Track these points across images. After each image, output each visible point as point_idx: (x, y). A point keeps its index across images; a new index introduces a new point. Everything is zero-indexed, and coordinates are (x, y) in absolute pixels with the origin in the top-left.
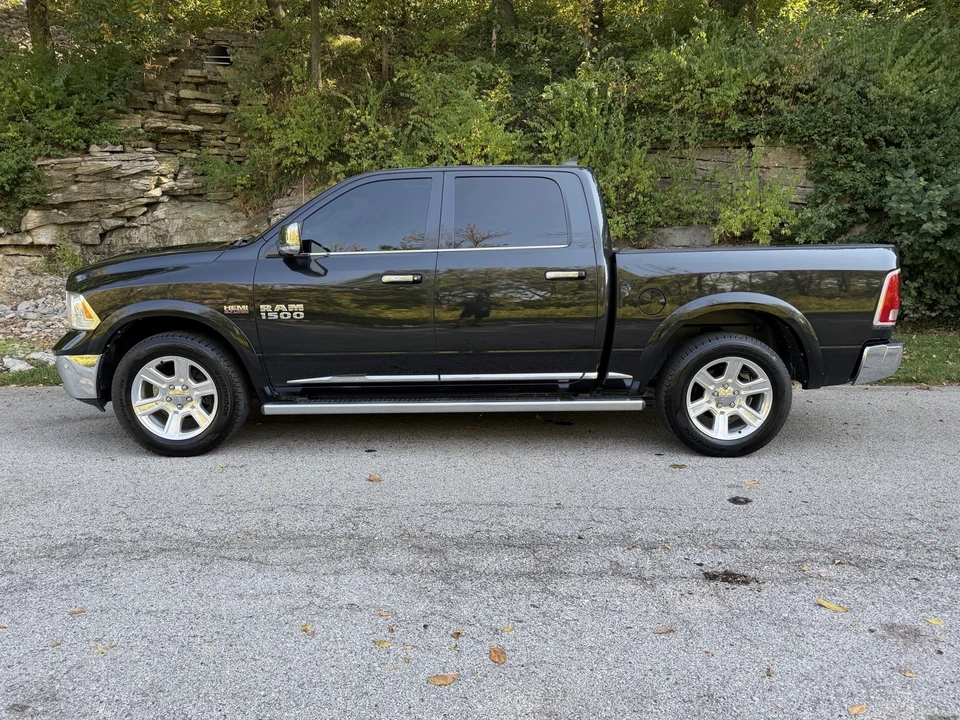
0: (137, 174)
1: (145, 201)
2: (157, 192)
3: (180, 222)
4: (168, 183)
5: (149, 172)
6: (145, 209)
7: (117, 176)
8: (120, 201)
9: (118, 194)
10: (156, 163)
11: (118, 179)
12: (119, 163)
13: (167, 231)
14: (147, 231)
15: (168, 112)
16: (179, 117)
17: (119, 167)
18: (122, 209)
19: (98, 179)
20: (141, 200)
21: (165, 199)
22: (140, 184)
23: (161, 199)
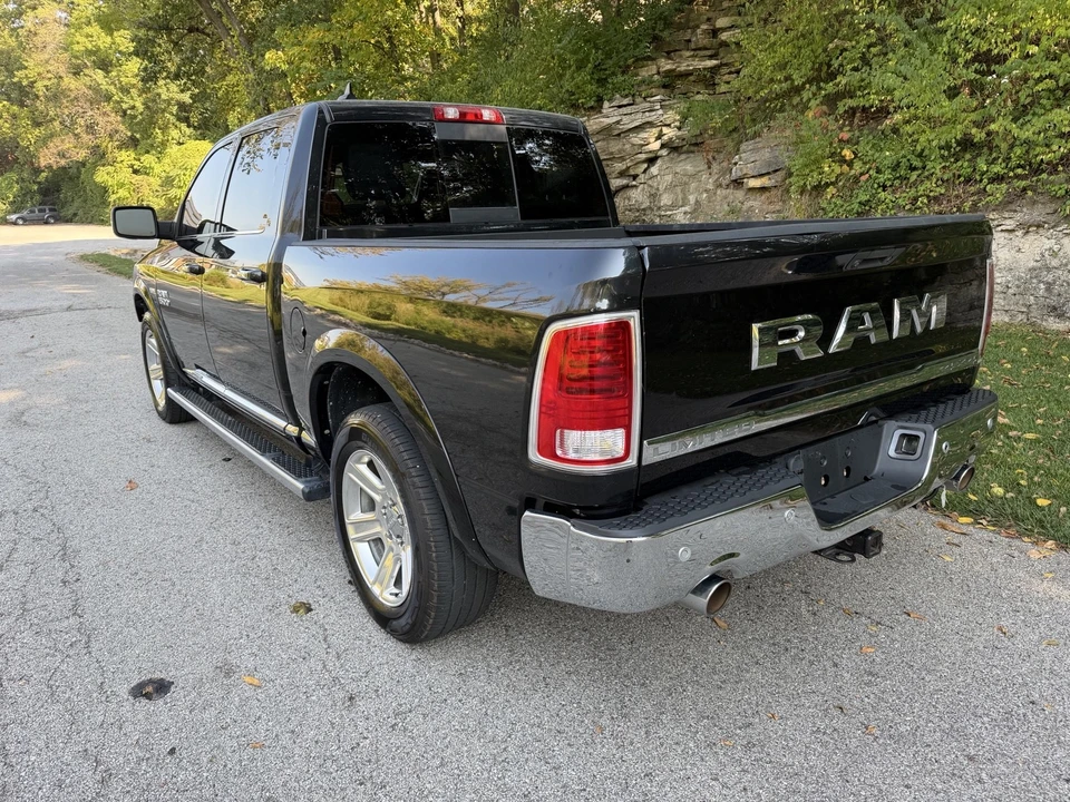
0: (636, 127)
1: (643, 156)
2: (655, 146)
3: (669, 178)
4: (669, 133)
5: (650, 124)
6: (646, 165)
7: (616, 132)
8: (622, 159)
9: (620, 152)
10: (661, 112)
11: (619, 135)
12: (619, 118)
13: (658, 189)
14: (644, 189)
15: (700, 49)
16: (709, 53)
17: (618, 122)
18: (624, 167)
19: (601, 137)
20: (640, 156)
21: (664, 152)
22: (636, 139)
23: (659, 153)
